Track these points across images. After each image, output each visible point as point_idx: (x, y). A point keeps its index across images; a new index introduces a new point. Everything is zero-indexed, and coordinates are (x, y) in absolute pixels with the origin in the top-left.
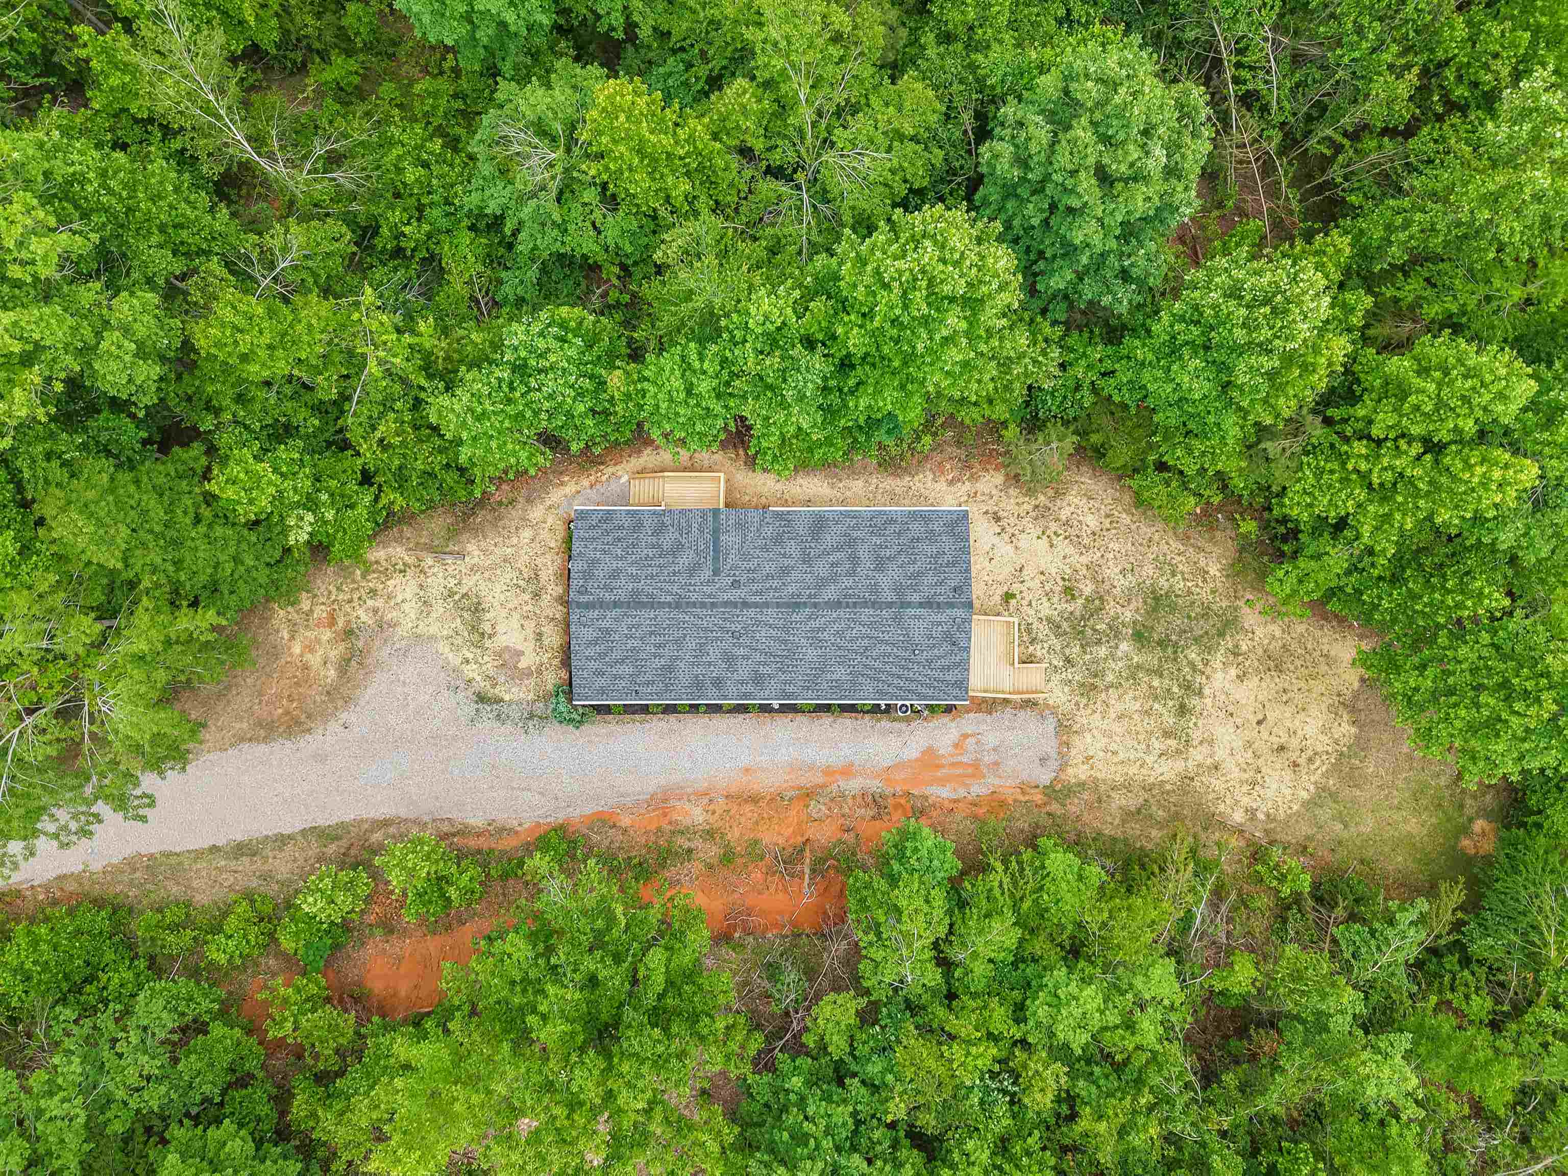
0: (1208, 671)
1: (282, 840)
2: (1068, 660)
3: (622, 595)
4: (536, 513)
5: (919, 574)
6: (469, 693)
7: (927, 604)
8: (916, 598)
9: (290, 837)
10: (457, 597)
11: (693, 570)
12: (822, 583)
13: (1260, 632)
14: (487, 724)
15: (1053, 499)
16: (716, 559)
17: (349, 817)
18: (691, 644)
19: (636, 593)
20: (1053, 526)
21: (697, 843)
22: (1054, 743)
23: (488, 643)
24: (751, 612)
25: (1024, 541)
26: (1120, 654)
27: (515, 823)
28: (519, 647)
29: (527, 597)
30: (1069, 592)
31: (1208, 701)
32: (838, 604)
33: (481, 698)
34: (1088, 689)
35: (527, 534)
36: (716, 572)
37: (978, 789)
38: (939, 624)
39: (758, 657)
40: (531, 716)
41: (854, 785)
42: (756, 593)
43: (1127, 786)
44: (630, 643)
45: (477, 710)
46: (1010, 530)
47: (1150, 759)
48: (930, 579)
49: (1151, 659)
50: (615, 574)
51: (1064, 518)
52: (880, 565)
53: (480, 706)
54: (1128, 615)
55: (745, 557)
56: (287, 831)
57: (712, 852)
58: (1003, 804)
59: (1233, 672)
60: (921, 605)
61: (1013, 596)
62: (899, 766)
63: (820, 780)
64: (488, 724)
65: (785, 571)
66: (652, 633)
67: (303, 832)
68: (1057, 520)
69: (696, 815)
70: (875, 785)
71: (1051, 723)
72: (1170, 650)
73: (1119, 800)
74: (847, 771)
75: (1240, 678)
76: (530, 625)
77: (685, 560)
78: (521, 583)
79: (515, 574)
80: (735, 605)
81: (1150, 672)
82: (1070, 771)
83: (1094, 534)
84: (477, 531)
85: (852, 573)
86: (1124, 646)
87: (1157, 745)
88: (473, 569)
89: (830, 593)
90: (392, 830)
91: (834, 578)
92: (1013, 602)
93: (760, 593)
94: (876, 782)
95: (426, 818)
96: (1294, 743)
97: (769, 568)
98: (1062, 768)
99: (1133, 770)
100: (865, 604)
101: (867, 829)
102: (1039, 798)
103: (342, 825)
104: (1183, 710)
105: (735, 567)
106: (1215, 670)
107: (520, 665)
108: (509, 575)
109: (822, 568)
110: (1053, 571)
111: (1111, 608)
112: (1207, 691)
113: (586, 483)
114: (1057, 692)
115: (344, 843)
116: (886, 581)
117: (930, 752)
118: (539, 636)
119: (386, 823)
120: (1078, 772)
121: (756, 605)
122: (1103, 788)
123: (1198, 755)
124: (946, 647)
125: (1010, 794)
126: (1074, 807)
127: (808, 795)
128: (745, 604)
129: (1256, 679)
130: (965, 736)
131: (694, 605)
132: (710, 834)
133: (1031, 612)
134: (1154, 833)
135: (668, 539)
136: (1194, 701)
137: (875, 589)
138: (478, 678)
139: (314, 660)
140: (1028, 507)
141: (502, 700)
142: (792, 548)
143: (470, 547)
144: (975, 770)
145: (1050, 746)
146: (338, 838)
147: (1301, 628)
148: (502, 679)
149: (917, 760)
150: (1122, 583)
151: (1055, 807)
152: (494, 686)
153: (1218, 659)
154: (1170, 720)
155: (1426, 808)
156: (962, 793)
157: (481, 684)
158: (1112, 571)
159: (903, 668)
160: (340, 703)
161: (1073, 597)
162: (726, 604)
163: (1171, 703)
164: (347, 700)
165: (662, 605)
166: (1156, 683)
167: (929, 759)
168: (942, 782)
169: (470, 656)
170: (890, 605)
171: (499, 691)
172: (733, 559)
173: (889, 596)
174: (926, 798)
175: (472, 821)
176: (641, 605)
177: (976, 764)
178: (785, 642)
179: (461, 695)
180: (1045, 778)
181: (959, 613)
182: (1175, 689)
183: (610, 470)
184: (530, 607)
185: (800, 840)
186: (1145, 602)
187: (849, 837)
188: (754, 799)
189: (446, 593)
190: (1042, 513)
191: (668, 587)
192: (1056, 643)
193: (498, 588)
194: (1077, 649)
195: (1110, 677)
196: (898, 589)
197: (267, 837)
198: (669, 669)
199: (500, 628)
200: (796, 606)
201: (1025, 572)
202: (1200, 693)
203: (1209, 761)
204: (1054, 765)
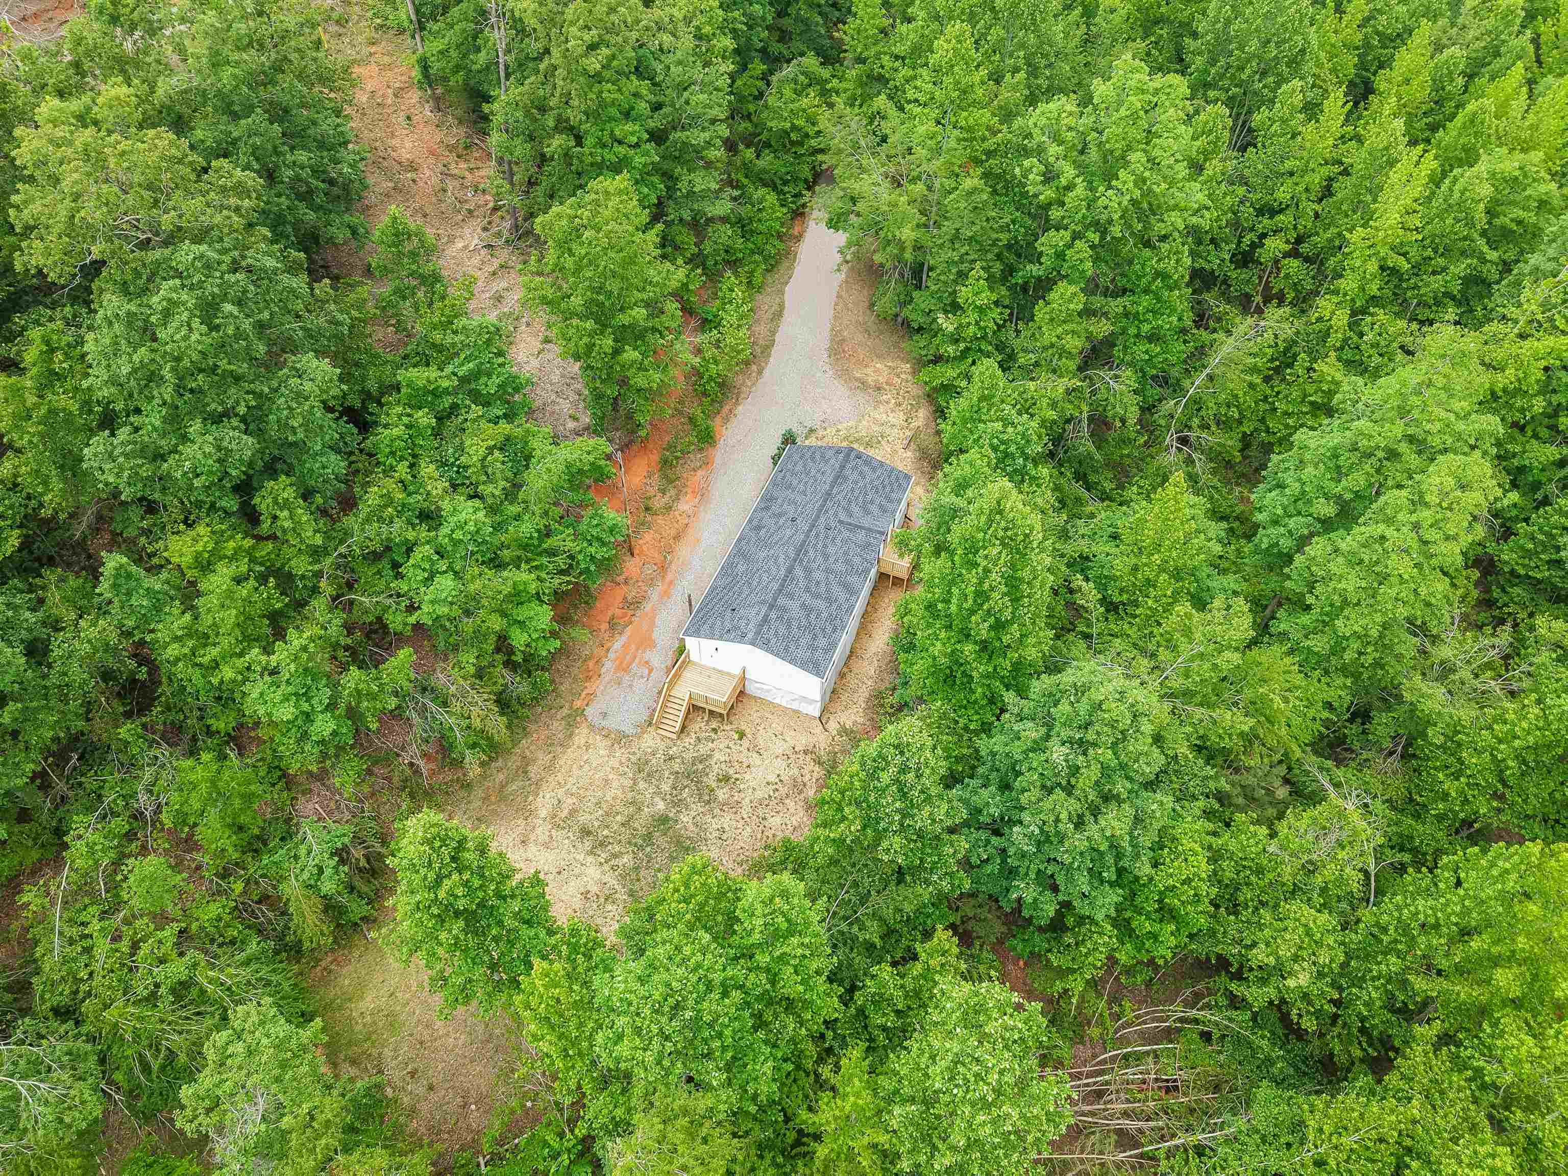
0: (606, 867)
1: (774, 331)
2: (671, 758)
3: (847, 472)
5: (789, 626)
7: (765, 620)
8: (773, 615)
9: (774, 335)
11: (848, 512)
12: (808, 571)
15: (806, 801)
16: (850, 526)
17: (772, 359)
19: (846, 479)
20: (783, 791)
21: (665, 499)
22: (613, 727)
25: (780, 763)
26: (657, 799)
30: (725, 779)
31: (580, 857)
34: (641, 766)
36: (841, 522)
37: (608, 665)
41: (654, 595)
43: (549, 768)
44: (813, 472)
46: (793, 757)
47: (561, 792)
48: (782, 630)
49: (640, 824)
51: (787, 801)
52: (806, 608)
54: (685, 818)
55: (845, 541)
57: (658, 502)
58: (588, 678)
59: (594, 889)
60: (766, 616)
61: (741, 739)
62: (652, 624)
63: (669, 577)
65: (826, 557)
67: (774, 340)
68: (787, 796)
69: (684, 506)
70: (648, 607)
71: (629, 730)
72: (640, 842)
73: (543, 759)
74: (666, 594)
75: (586, 895)
77: (857, 512)
80: (815, 520)
81: (631, 818)
82: (585, 731)
83: (764, 819)
85: (807, 590)
86: (661, 805)
87: (570, 801)
89: (799, 571)
90: (755, 374)
91: (808, 578)
92: (736, 736)
93: (817, 535)
97: (831, 550)
98: (592, 727)
99: (560, 778)
101: (619, 593)
102: (578, 704)
103: (769, 355)
104: (586, 832)
105: (840, 532)
106: (604, 873)
109: (818, 575)
110: (747, 777)
111: (697, 807)
112: (590, 859)
114: (651, 743)
116: (794, 607)
117: (651, 644)
119: (760, 373)
120: (581, 735)
121: (809, 530)
122: (559, 749)
125: (591, 687)
126: (557, 725)
127: (663, 568)
128: (812, 525)
129: (577, 907)
130: (651, 671)
131: (824, 502)
132: (669, 508)
133: (722, 746)
134: (501, 776)
135: (874, 510)
136: (588, 844)
139: (869, 371)
140: (806, 779)
142: (840, 567)
143: (909, 454)
144: (623, 667)
145: (612, 723)
146: (763, 353)
149: (651, 636)
150: (715, 824)
151: (565, 711)
153: (611, 880)
154: (583, 818)
155: (375, 1023)
156: (611, 655)
158: (727, 820)
161: (719, 780)
162: (818, 517)
163: (596, 824)
166: (619, 818)
167: (647, 642)
168: (625, 646)
172: (846, 534)
173: (781, 601)
174: (620, 633)
175: (740, 408)
176: (837, 478)
177: (627, 670)
180: (589, 711)
182: (606, 832)
185: (636, 552)
186: (689, 838)
187: (620, 579)
188: (677, 537)
189: (884, 434)
190: (798, 786)
191: (842, 496)
192: (688, 756)
194: (676, 767)
195: (642, 785)
196: (784, 609)
200: (799, 550)
201: (755, 755)
202: (591, 853)
203: (532, 837)
204: (598, 721)
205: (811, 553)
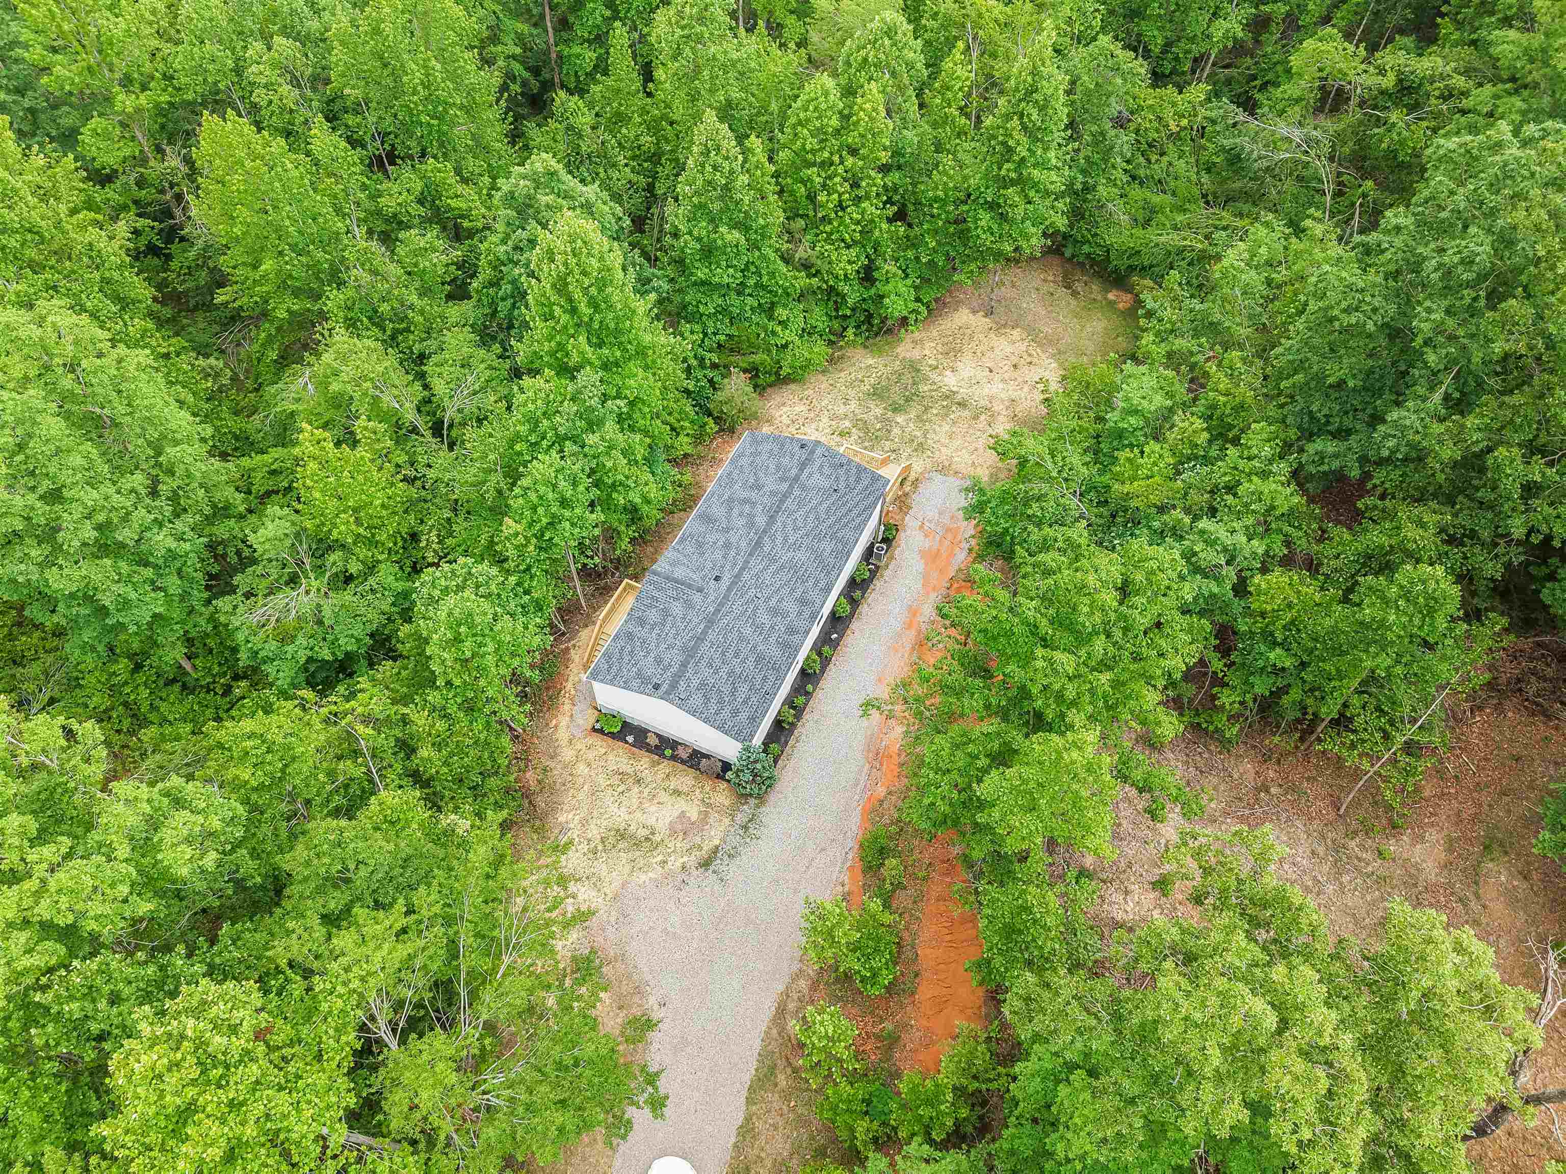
0: (940, 384)
1: (746, 1130)
4: (568, 754)
5: (777, 465)
6: (695, 873)
7: (803, 466)
8: (794, 471)
9: (748, 1119)
10: (600, 848)
11: (689, 605)
12: (751, 524)
13: (927, 352)
14: (731, 869)
16: (690, 586)
17: (757, 1044)
18: (748, 631)
19: (684, 649)
22: (951, 479)
23: (657, 838)
24: (746, 576)
26: (903, 423)
27: (840, 889)
28: (676, 814)
29: (636, 789)
31: (962, 390)
32: (772, 519)
33: (705, 864)
34: (921, 448)
35: (582, 768)
36: (700, 590)
38: (821, 466)
39: (785, 591)
40: (745, 828)
41: (927, 612)
42: (733, 568)
44: (723, 673)
45: (714, 872)
48: (785, 461)
49: (916, 409)
50: (658, 661)
52: (758, 487)
53: (712, 868)
54: (878, 411)
56: (740, 1120)
59: (948, 373)
60: (802, 470)
62: (926, 577)
63: (913, 633)
64: (733, 868)
65: (727, 545)
66: (723, 653)
67: (749, 1101)
68: (787, 425)
70: (934, 598)
71: (938, 477)
72: (915, 398)
74: (913, 612)
75: (954, 371)
76: (663, 797)
77: (677, 609)
78: (620, 789)
79: (610, 792)
80: (734, 583)
81: (925, 412)
84: (554, 808)
85: (754, 505)
86: (899, 419)
88: (584, 823)
89: (761, 521)
90: (791, 1006)
91: (751, 516)
93: (734, 565)
94: (933, 596)
95: (796, 967)
96: (1014, 360)
97: (718, 555)
100: (782, 501)
104: (962, 404)
105: (704, 576)
106: (942, 381)
107: (693, 819)
108: (608, 798)
109: (739, 522)
111: (868, 417)
112: (955, 389)
113: (567, 707)
115: (781, 1063)
116: (772, 486)
117: (923, 553)
118: (677, 793)
119: (781, 1012)
120: (981, 474)
121: (743, 569)
123: (998, 407)
124: (841, 472)
128: (738, 576)
129: (959, 364)
130: (921, 527)
131: (717, 611)
135: (653, 616)
136: (959, 397)
137: (773, 493)
138: (685, 859)
141: (717, 847)
142: (712, 537)
143: (562, 819)
146: (773, 1068)
147: (935, 333)
148: (698, 840)
149: (926, 564)
150: (853, 407)
152: (700, 848)
153: (935, 377)
154: (966, 413)
155: (1089, 315)
156: (966, 545)
157: (691, 860)
159: (844, 505)
160: (636, 999)
162: (729, 589)
163: (954, 409)
164: (638, 991)
165: (704, 632)
166: (935, 412)
167: (930, 557)
168: (952, 555)
169: (660, 858)
170: (791, 487)
171: (707, 847)
172: (697, 576)
173: (784, 487)
174: (960, 570)
176: (696, 649)
177: (947, 529)
178: (782, 567)
179: (692, 881)
181: (819, 451)
182: (945, 404)
183: (569, 686)
184: (647, 791)
186: (874, 400)
189: (591, 856)
191: (691, 626)
193: (613, 808)
195: (918, 433)
196: (782, 480)
197: (735, 1146)
198: (759, 659)
199: (651, 821)
200: (758, 544)
202: (954, 392)
203: (1007, 403)
205: (743, 544)
